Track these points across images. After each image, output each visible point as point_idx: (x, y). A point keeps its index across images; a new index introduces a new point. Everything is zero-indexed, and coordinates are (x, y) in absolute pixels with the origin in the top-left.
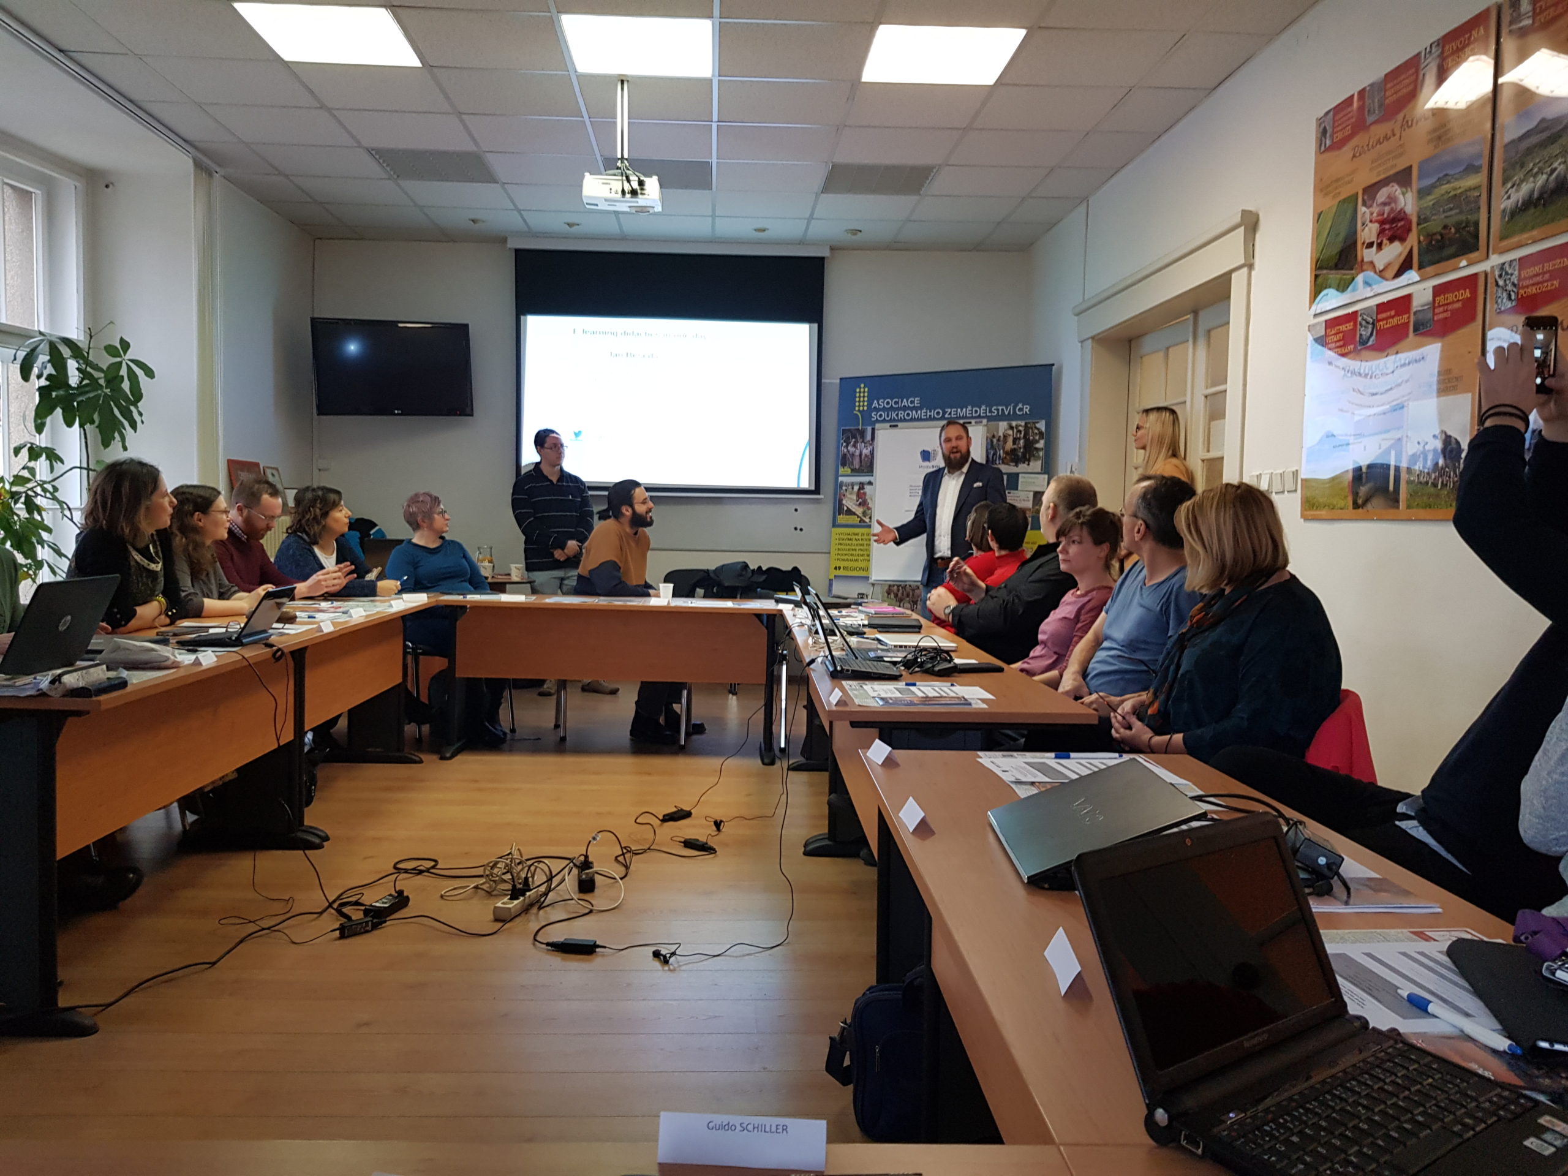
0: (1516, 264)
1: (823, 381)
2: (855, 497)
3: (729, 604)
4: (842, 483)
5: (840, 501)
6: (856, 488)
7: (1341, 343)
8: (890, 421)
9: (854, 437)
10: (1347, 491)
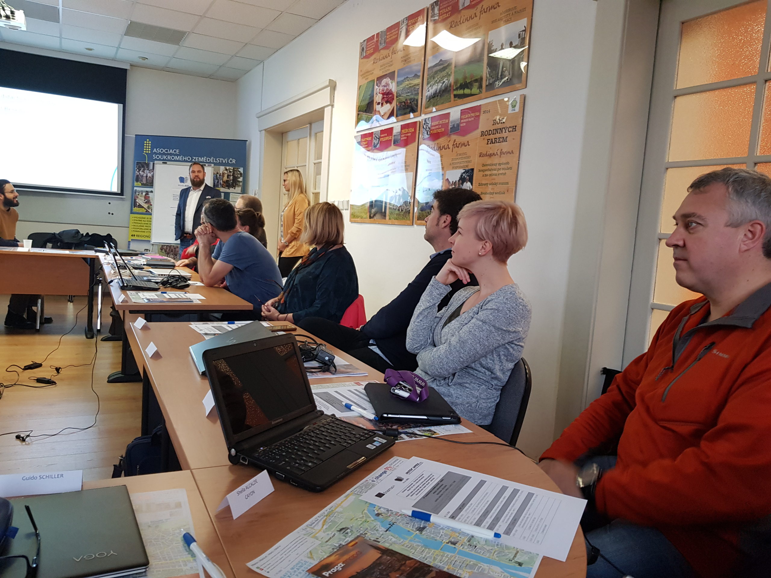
0: (430, 119)
1: (126, 135)
2: (143, 199)
3: (67, 252)
4: (136, 190)
5: (135, 200)
6: (144, 194)
7: (367, 146)
8: (163, 160)
9: (143, 167)
10: (367, 210)
